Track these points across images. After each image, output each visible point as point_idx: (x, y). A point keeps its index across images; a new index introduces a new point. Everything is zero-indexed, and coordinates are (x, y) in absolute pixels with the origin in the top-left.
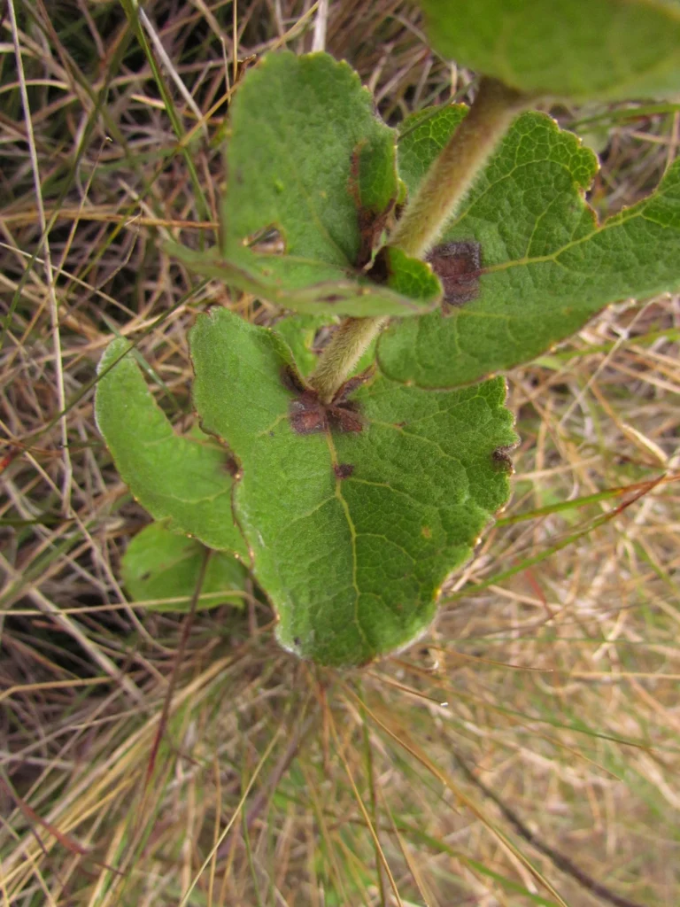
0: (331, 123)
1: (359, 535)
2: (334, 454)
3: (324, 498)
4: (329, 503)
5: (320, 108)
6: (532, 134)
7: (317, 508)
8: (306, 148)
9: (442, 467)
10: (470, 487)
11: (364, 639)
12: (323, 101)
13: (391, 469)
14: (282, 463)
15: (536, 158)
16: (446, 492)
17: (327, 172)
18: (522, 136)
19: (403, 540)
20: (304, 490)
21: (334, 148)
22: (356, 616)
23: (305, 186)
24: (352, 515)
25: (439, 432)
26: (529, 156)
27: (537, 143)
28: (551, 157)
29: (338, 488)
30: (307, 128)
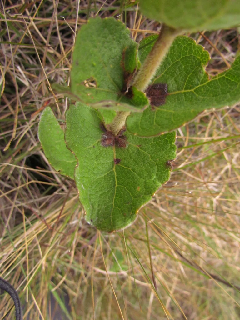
0: (115, 41)
1: (118, 185)
2: (115, 154)
3: (109, 170)
4: (110, 172)
5: (110, 36)
6: (187, 46)
7: (106, 174)
8: (105, 50)
9: (149, 164)
10: (157, 173)
11: (112, 224)
12: (111, 34)
13: (133, 163)
14: (96, 157)
15: (189, 54)
16: (148, 174)
17: (113, 58)
18: (184, 46)
19: (131, 190)
20: (103, 167)
21: (116, 50)
22: (111, 215)
23: (105, 63)
24: (117, 177)
25: (151, 150)
26: (186, 53)
27: (189, 49)
28: (194, 54)
29: (114, 167)
30: (106, 43)
